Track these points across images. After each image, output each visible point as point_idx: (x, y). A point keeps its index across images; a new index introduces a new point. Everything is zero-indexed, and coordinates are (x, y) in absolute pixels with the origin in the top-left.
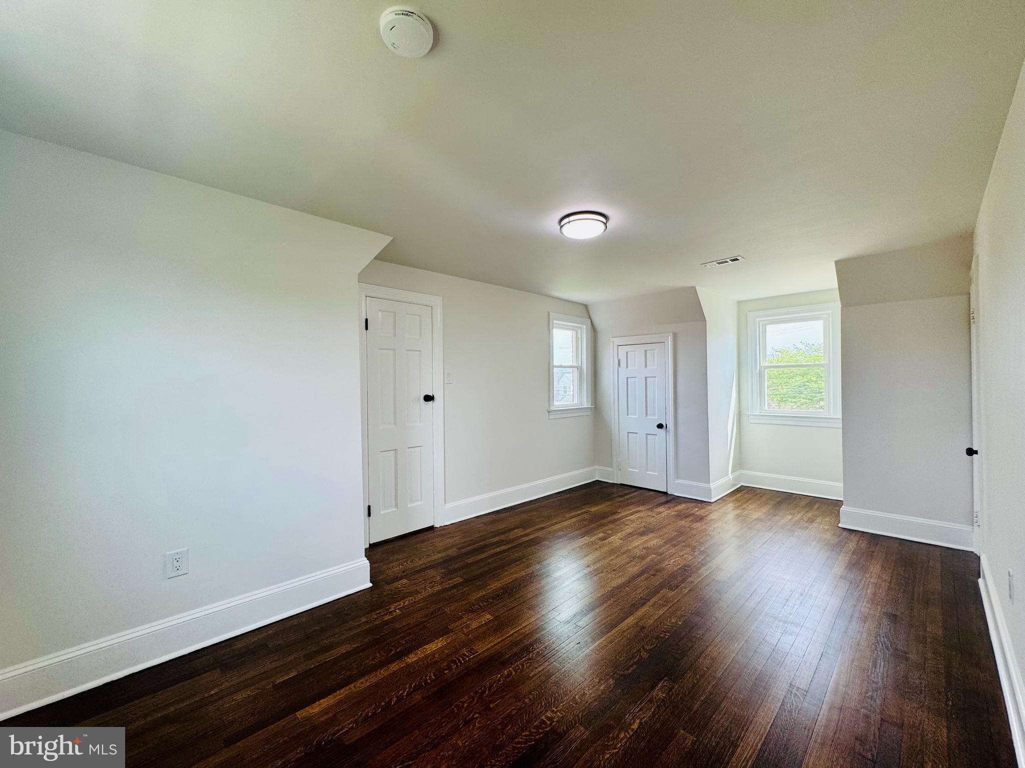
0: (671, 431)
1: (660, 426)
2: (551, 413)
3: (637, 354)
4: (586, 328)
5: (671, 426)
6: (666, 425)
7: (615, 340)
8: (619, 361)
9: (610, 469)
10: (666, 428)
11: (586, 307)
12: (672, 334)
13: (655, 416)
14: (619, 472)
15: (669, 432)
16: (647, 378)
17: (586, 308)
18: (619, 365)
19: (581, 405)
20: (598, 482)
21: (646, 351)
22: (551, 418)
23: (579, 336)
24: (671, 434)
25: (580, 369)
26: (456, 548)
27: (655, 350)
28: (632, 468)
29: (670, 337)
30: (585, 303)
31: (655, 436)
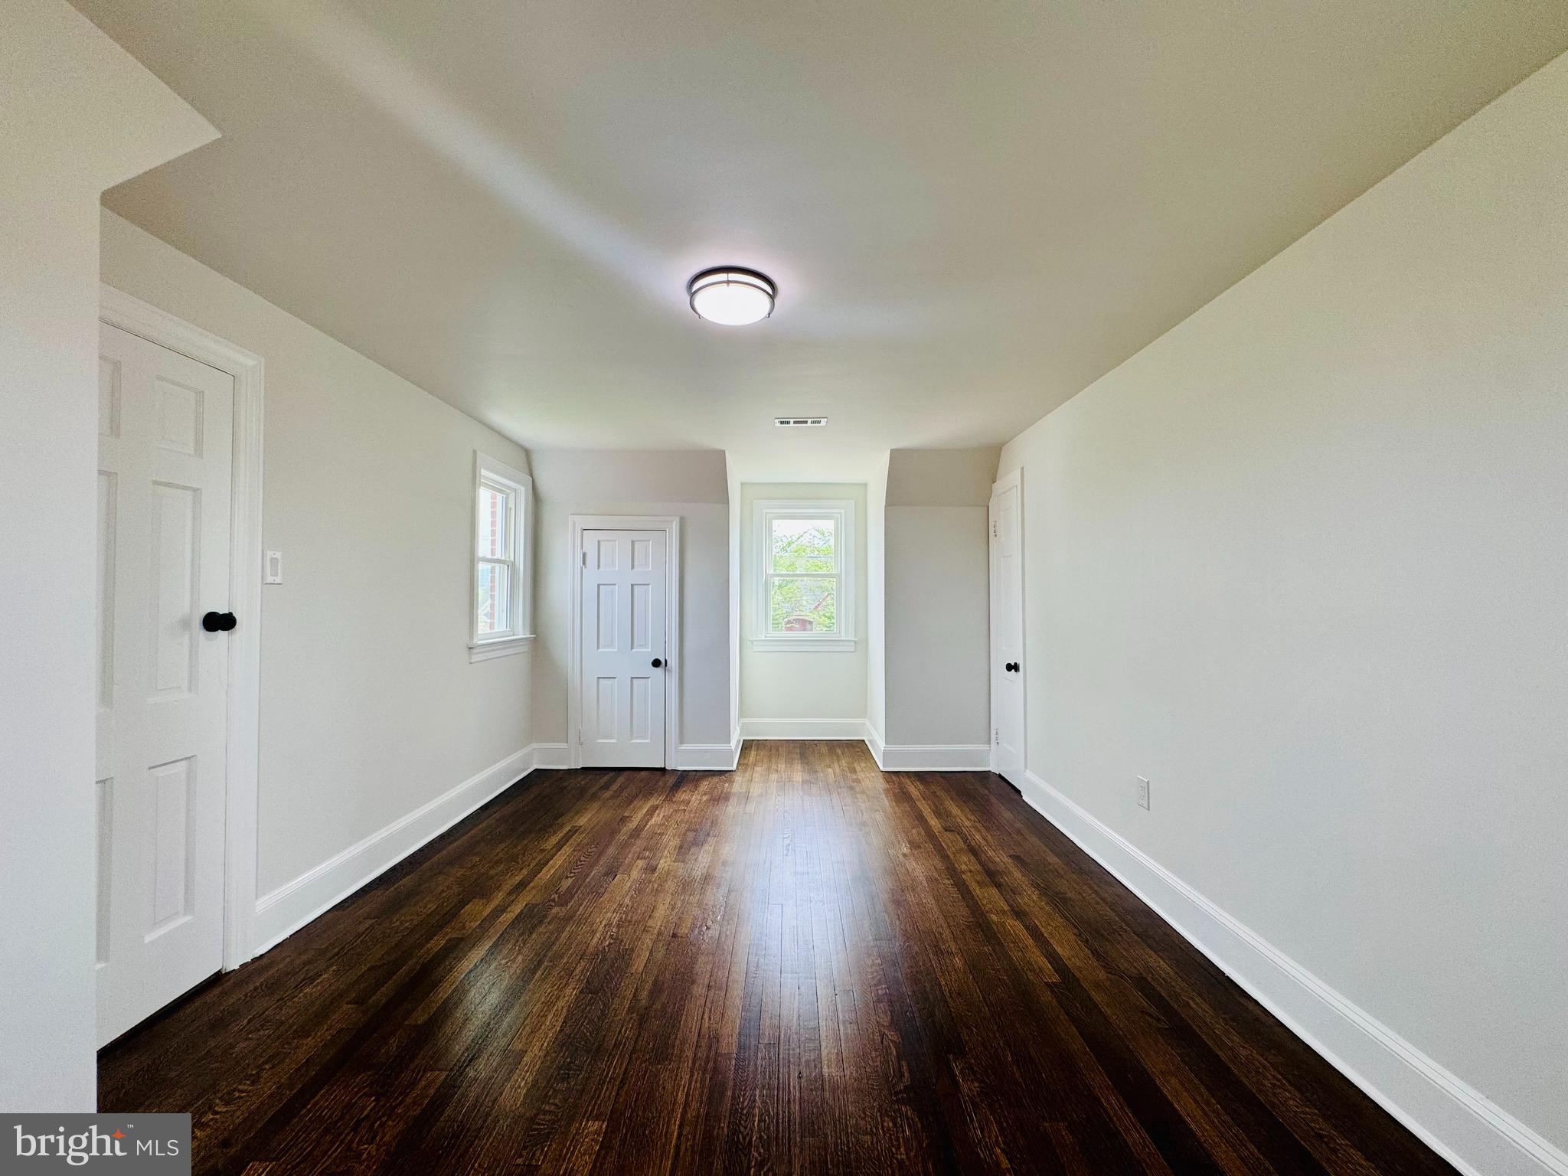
0: (673, 669)
1: (656, 663)
2: (474, 651)
3: (617, 547)
4: (526, 490)
5: (673, 663)
6: (666, 661)
7: (576, 518)
8: (584, 555)
9: (563, 745)
10: (666, 665)
11: (527, 453)
12: (678, 518)
13: (648, 648)
14: (580, 748)
15: (670, 671)
16: (635, 587)
17: (527, 457)
18: (584, 563)
19: (511, 633)
20: (538, 772)
21: (633, 542)
22: (473, 661)
23: (512, 505)
24: (673, 673)
25: (512, 567)
26: (349, 1003)
27: (649, 541)
28: (605, 737)
29: (674, 523)
30: (527, 445)
31: (646, 680)
